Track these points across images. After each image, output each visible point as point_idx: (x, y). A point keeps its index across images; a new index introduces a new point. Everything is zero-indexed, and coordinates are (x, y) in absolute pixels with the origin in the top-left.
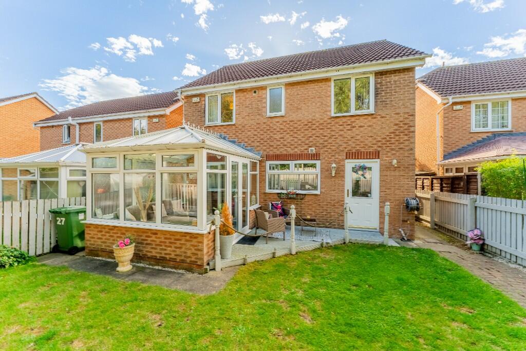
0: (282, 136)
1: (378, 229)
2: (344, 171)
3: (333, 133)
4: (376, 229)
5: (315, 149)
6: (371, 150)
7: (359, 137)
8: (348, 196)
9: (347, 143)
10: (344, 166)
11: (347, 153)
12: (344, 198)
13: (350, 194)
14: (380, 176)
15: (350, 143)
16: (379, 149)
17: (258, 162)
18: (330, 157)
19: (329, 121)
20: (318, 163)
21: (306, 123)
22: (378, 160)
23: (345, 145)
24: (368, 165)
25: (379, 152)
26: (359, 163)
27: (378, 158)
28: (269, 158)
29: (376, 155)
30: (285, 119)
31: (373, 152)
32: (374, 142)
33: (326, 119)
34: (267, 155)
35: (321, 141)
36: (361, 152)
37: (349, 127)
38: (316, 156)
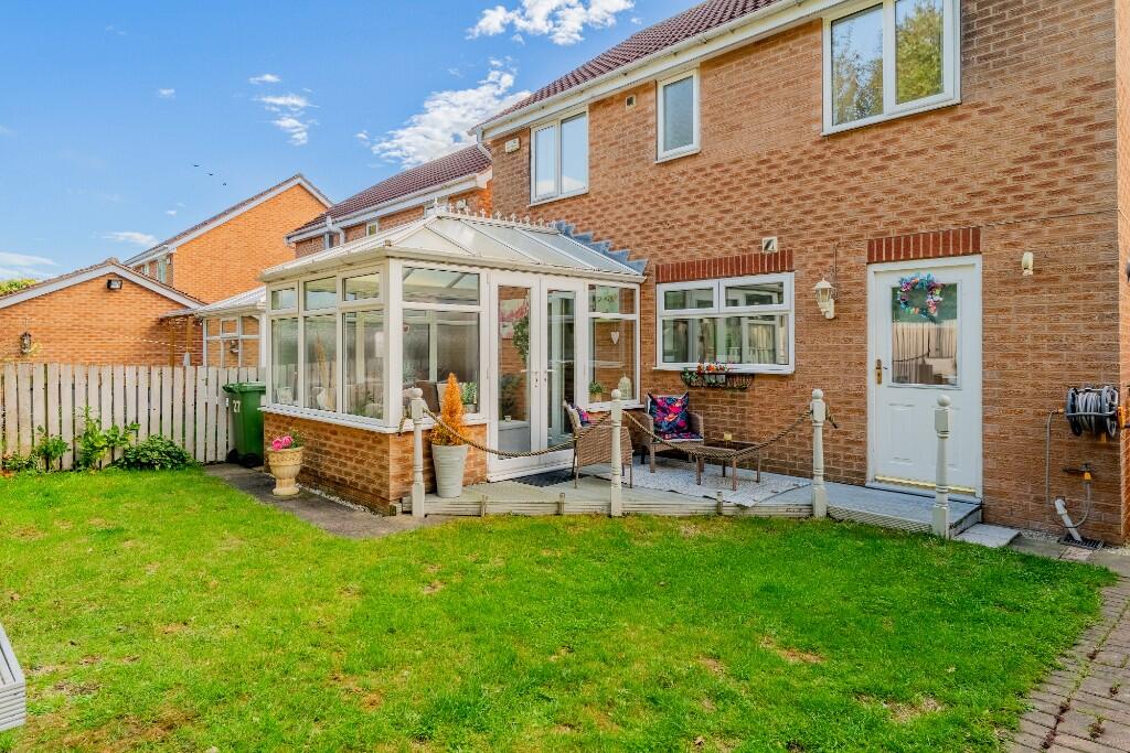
0: (692, 211)
1: (979, 494)
2: (862, 300)
3: (830, 186)
4: (973, 494)
5: (779, 239)
6: (949, 225)
7: (907, 189)
8: (879, 382)
9: (871, 211)
10: (862, 284)
11: (871, 243)
12: (863, 387)
13: (887, 376)
14: (985, 311)
15: (881, 210)
16: (979, 221)
17: (637, 287)
18: (820, 260)
19: (818, 150)
20: (787, 279)
21: (754, 166)
22: (977, 260)
23: (865, 219)
24: (942, 278)
25: (977, 231)
26: (912, 275)
27: (977, 251)
28: (663, 274)
29: (966, 242)
30: (699, 163)
31: (955, 233)
32: (961, 198)
33: (808, 145)
34: (657, 267)
35: (796, 215)
36: (917, 238)
37: (877, 161)
38: (780, 262)
